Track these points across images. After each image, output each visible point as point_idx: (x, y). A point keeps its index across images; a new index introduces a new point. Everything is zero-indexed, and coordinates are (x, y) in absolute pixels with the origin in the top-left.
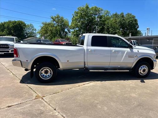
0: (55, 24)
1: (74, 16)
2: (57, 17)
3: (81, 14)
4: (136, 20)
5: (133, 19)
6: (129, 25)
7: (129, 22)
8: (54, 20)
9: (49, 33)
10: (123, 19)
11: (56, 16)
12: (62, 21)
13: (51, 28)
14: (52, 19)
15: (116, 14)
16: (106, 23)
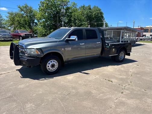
0: (23, 14)
1: (40, 7)
2: (26, 7)
3: (47, 4)
4: (101, 13)
5: (98, 12)
6: (95, 17)
7: (95, 14)
8: (22, 10)
9: (16, 23)
10: (90, 12)
11: (24, 6)
12: (31, 11)
13: (18, 19)
14: (19, 9)
15: (83, 7)
16: (73, 14)
